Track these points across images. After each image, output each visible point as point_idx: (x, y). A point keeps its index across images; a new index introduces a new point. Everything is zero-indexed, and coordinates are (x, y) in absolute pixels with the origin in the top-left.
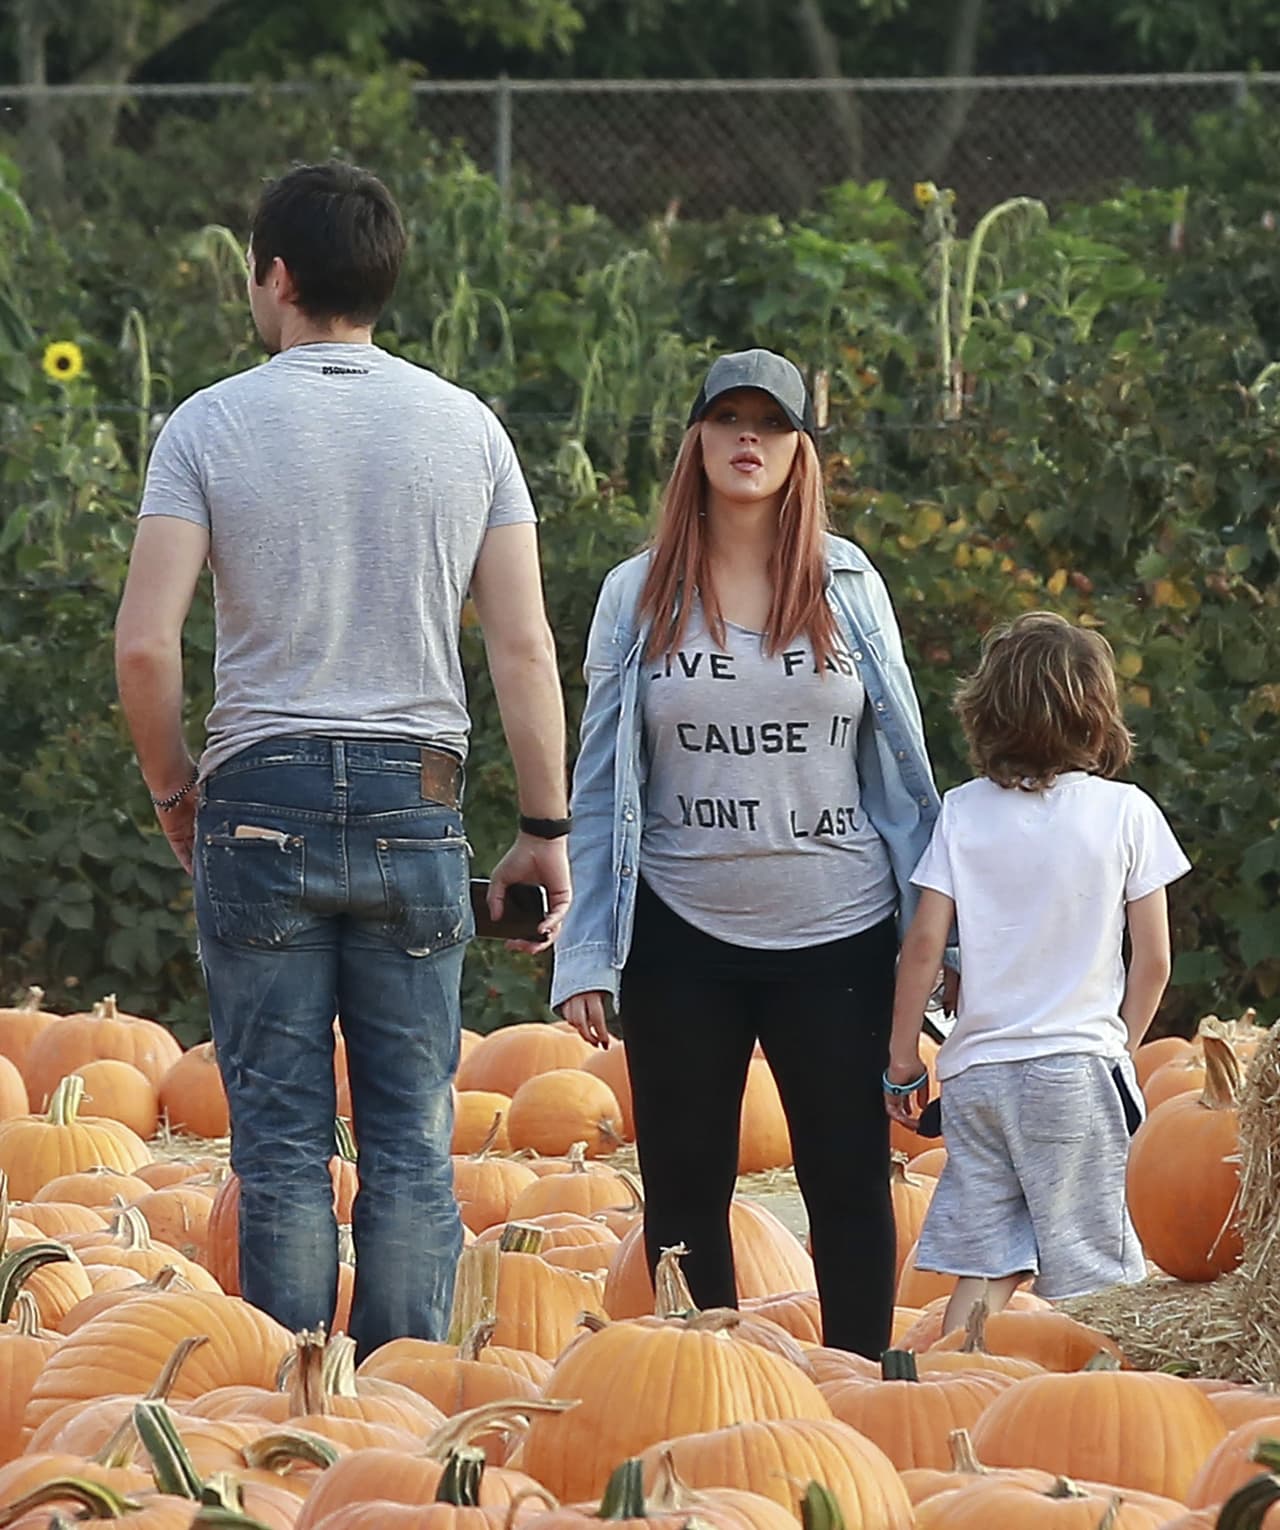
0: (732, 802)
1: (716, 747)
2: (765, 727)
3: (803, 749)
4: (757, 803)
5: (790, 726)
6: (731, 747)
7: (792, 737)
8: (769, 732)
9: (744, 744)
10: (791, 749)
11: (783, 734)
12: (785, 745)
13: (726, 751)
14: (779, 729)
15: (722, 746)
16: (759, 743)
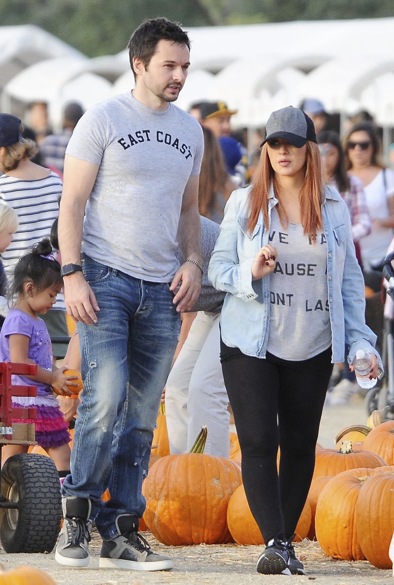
0: (283, 294)
1: (278, 271)
2: (299, 265)
3: (314, 275)
4: (292, 295)
5: (309, 265)
6: (284, 271)
7: (309, 270)
8: (300, 267)
9: (290, 271)
10: (308, 274)
11: (306, 268)
12: (306, 272)
13: (282, 273)
14: (304, 266)
15: (281, 271)
16: (296, 271)
